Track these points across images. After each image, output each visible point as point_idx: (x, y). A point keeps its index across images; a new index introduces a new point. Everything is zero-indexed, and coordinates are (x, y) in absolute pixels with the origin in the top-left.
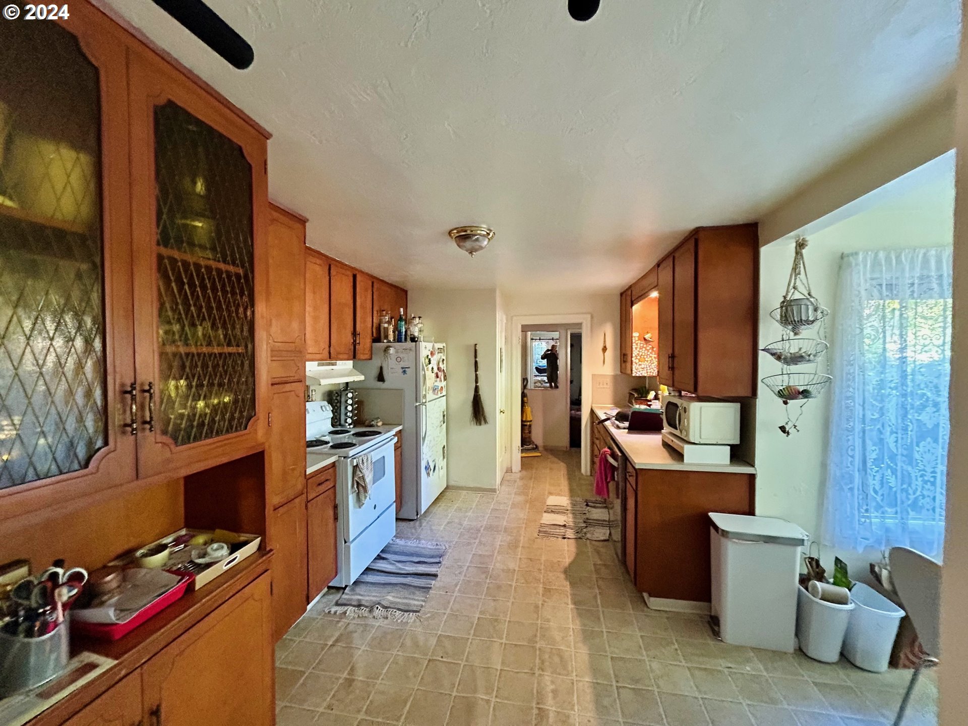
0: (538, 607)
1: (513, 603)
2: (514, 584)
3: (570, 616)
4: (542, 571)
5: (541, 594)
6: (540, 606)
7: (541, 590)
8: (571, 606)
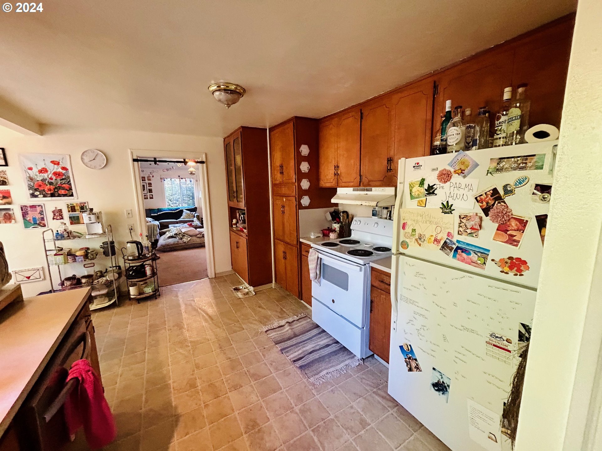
0: (196, 368)
1: (216, 363)
2: (223, 377)
3: (171, 374)
4: (203, 405)
5: (197, 378)
6: (195, 369)
7: (198, 382)
8: (171, 382)
